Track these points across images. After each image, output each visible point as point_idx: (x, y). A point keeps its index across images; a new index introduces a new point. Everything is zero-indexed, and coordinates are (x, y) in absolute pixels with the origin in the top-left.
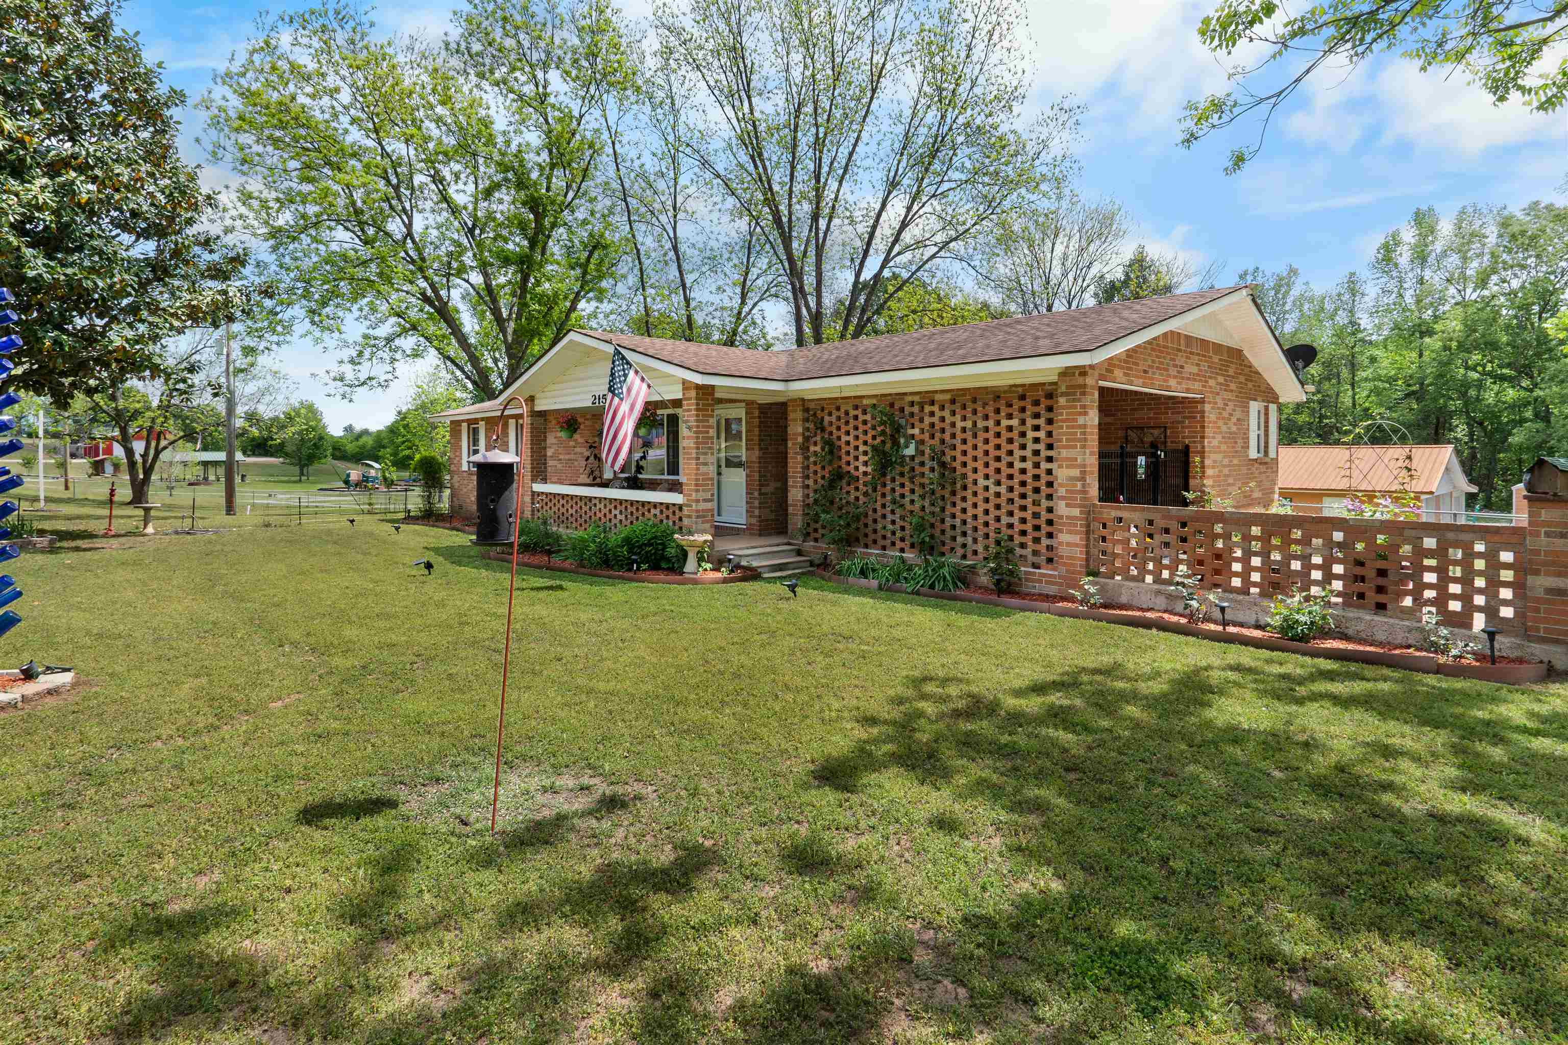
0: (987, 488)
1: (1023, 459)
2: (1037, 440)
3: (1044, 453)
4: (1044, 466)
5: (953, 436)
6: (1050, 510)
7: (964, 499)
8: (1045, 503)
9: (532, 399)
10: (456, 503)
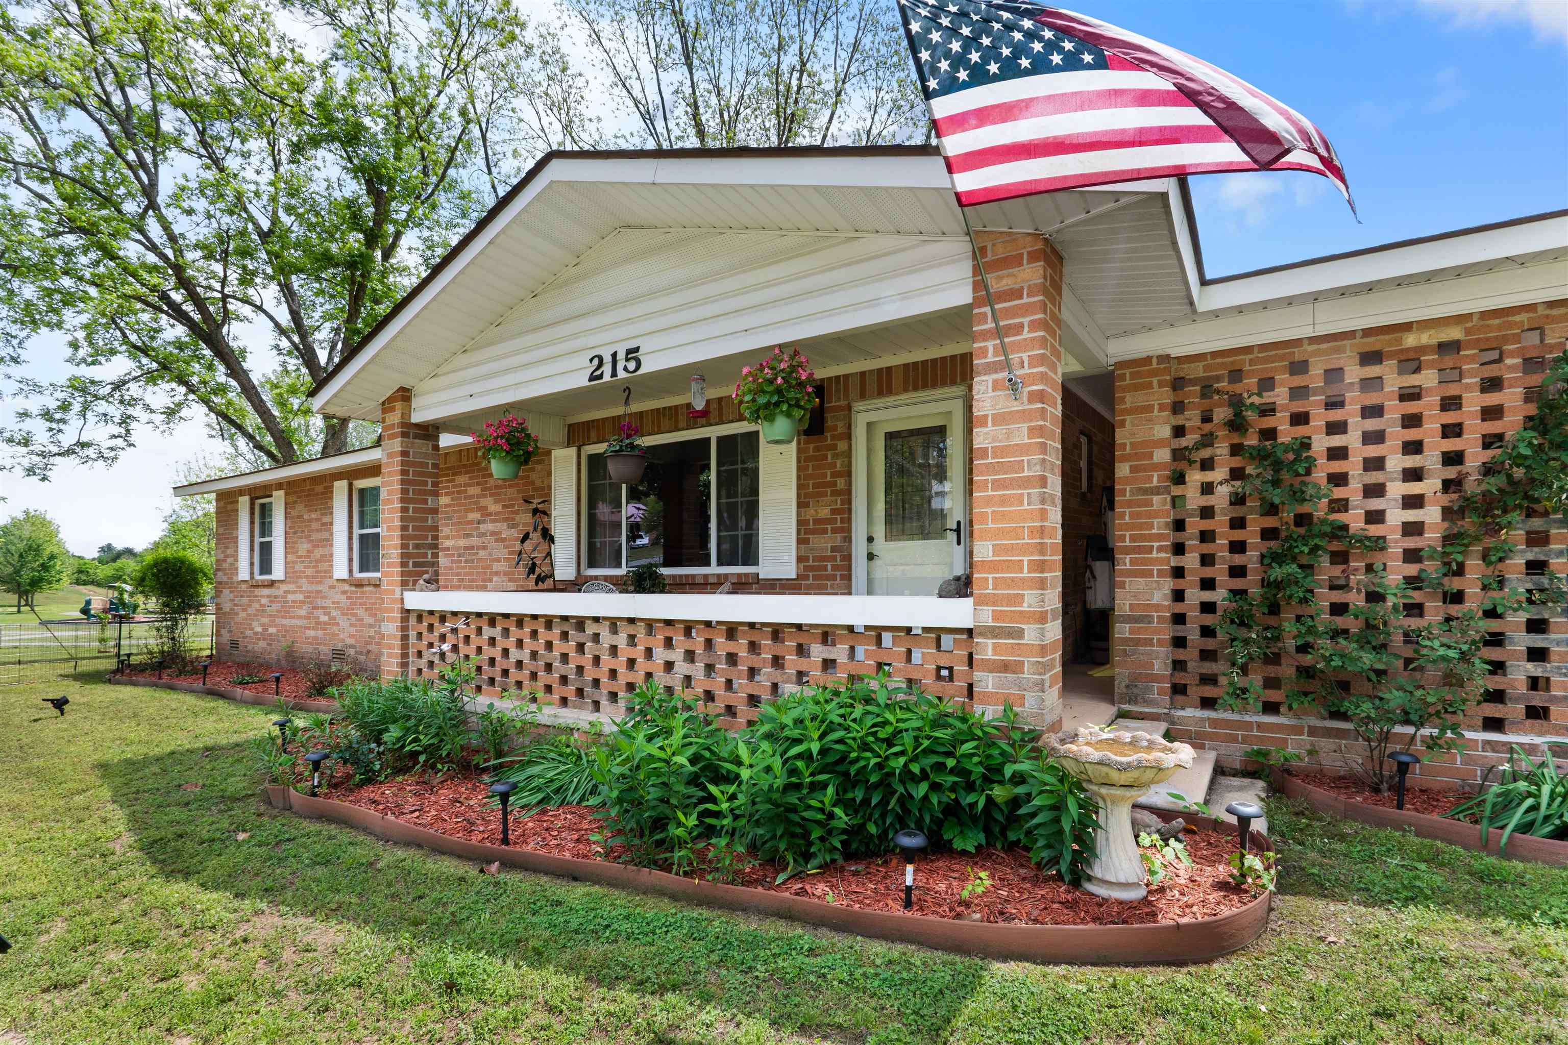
9: (404, 395)
10: (226, 637)
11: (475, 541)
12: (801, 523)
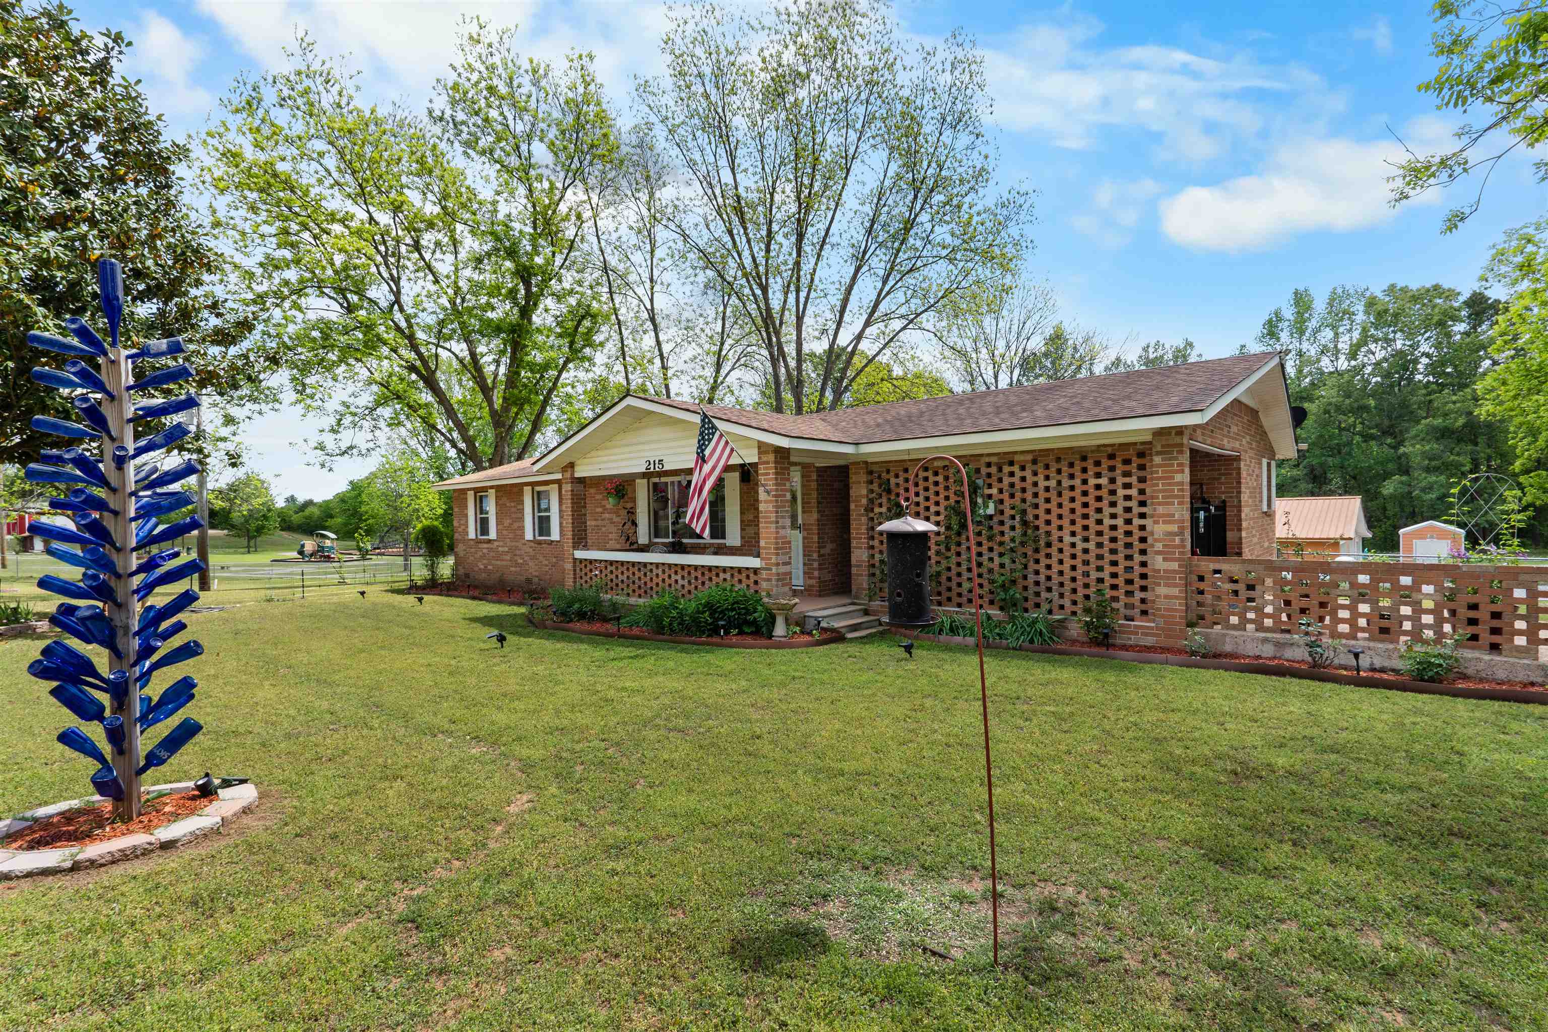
0: (1073, 545)
1: (1113, 516)
2: (1128, 498)
3: (1136, 510)
4: (1137, 522)
5: (1036, 495)
6: (1144, 564)
7: (1048, 556)
8: (1138, 558)
9: (572, 465)
10: (461, 571)
11: (599, 523)
12: (742, 521)
